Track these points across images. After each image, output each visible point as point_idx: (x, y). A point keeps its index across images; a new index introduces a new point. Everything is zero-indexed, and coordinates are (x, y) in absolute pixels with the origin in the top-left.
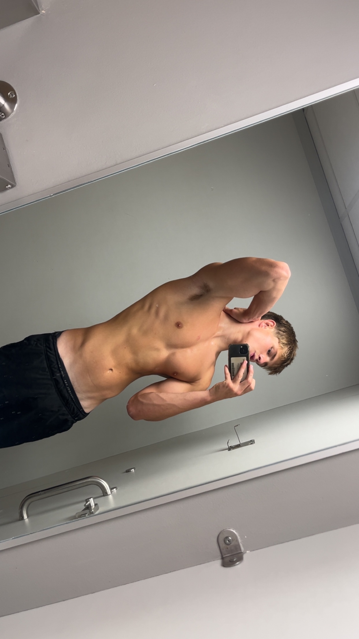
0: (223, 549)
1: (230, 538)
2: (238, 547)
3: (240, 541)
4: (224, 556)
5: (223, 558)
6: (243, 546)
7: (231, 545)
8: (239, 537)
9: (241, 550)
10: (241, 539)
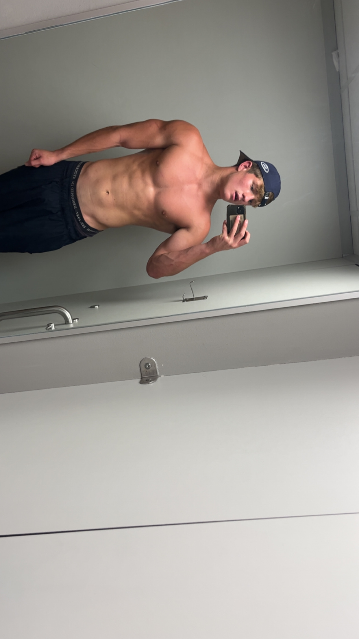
0: (143, 372)
1: (150, 364)
2: (155, 372)
3: (157, 367)
4: (143, 377)
5: (142, 378)
6: (159, 371)
7: (150, 369)
8: (157, 365)
9: (157, 374)
10: (158, 366)
